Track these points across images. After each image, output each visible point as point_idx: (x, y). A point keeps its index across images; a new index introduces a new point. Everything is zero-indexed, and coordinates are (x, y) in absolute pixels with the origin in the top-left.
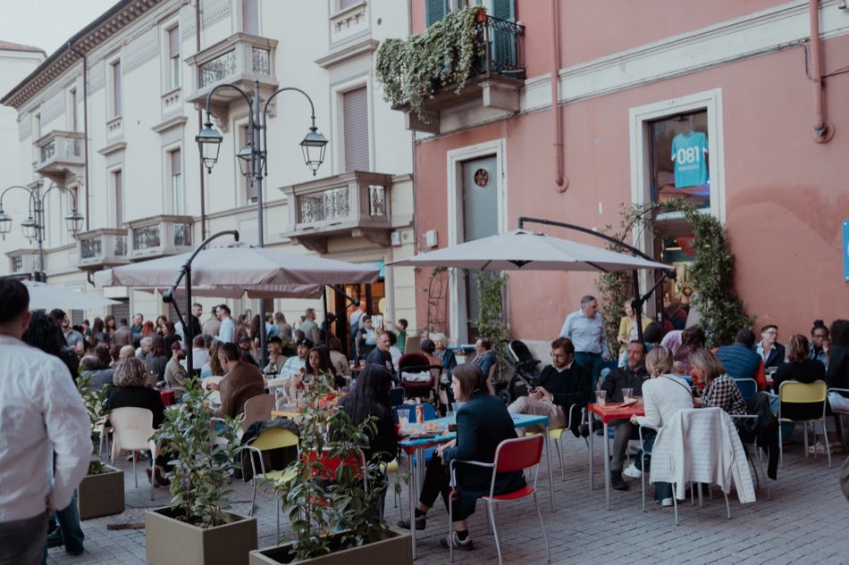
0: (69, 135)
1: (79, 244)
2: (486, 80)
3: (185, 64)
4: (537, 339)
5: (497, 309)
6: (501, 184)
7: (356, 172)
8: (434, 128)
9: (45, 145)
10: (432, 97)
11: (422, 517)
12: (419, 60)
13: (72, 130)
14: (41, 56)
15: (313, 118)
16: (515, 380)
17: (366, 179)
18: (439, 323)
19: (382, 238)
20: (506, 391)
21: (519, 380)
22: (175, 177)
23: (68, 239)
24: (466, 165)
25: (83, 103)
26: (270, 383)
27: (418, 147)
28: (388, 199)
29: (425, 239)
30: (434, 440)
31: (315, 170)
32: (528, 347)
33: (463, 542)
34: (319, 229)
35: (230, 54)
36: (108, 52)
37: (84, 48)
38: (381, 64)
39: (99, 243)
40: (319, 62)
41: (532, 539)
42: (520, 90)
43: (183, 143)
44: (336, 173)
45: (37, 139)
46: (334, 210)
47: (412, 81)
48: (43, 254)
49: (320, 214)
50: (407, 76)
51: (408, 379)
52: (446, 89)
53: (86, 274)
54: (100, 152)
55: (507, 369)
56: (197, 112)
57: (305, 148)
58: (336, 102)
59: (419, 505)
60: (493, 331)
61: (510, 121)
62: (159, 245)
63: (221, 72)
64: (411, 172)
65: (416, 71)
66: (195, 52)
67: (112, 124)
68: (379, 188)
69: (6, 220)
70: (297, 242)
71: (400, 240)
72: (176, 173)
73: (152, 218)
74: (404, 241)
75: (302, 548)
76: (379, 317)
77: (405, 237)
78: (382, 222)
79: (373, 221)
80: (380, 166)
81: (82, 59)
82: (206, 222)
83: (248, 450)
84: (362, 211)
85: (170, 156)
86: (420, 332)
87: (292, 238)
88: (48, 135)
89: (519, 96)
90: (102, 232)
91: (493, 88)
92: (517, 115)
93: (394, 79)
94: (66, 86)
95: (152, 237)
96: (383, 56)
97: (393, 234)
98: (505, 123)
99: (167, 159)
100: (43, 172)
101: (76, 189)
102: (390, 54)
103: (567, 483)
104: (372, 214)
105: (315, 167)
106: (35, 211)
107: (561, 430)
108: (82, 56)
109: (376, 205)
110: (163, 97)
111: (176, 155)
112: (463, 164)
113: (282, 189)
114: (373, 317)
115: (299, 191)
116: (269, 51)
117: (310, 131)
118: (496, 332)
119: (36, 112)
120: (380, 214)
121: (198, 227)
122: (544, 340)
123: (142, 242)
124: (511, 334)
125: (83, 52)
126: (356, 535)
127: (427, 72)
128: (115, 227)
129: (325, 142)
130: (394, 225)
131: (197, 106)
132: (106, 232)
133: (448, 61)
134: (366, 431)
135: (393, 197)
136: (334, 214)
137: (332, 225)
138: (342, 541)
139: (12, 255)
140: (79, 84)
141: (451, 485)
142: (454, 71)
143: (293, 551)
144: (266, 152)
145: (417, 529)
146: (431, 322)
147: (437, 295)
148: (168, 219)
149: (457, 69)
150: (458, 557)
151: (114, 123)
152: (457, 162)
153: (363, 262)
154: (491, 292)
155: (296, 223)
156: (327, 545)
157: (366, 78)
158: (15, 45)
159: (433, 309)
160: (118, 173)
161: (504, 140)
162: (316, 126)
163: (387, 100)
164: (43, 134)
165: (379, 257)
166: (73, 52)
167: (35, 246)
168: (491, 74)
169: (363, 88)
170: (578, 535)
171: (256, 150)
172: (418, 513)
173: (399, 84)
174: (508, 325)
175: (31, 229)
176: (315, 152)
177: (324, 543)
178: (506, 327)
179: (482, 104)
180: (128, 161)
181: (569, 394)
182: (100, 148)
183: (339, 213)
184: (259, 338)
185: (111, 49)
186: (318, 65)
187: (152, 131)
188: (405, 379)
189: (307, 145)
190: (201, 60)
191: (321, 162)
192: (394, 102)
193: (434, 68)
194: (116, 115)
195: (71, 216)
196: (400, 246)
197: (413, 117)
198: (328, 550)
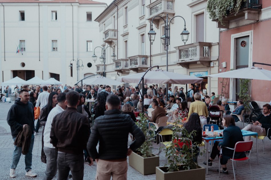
0: (113, 30)
1: (115, 63)
2: (246, 10)
3: (146, 8)
4: (261, 101)
5: (247, 90)
6: (251, 46)
7: (199, 42)
8: (227, 27)
9: (106, 33)
10: (226, 17)
11: (211, 162)
12: (222, 4)
13: (114, 29)
14: (105, 5)
15: (185, 25)
16: (252, 115)
17: (202, 44)
18: (226, 93)
19: (207, 64)
20: (248, 118)
21: (253, 115)
22: (142, 43)
23: (112, 62)
24: (238, 40)
25: (117, 20)
26: (168, 111)
27: (221, 33)
28: (210, 51)
29: (222, 65)
30: (216, 138)
31: (185, 43)
32: (258, 104)
33: (225, 171)
34: (186, 61)
35: (160, 4)
36: (124, 4)
37: (117, 3)
38: (209, 6)
39: (120, 63)
40: (188, 5)
41: (248, 173)
42: (259, 13)
43: (145, 32)
44: (193, 43)
45: (104, 31)
46: (192, 55)
47: (219, 11)
48: (105, 66)
49: (187, 56)
50: (218, 10)
51: (212, 114)
52: (232, 14)
53: (117, 72)
54: (121, 35)
55: (249, 111)
56: (150, 23)
57: (182, 35)
58: (194, 18)
59: (210, 158)
60: (245, 97)
61: (255, 24)
62: (137, 64)
63: (157, 10)
64: (218, 42)
65: (221, 8)
66: (149, 4)
67: (125, 27)
68: (207, 47)
69: (95, 57)
70: (179, 65)
71: (213, 65)
72: (143, 42)
73: (135, 56)
74: (215, 65)
75: (171, 168)
76: (206, 90)
77: (215, 64)
78: (207, 59)
79: (204, 59)
80: (208, 40)
81: (117, 7)
82: (152, 57)
83: (158, 135)
84: (201, 55)
85: (141, 36)
86: (219, 96)
87: (178, 63)
88: (107, 30)
89: (259, 15)
90: (121, 60)
91: (248, 13)
92: (258, 22)
93: (213, 11)
94: (112, 15)
95: (135, 62)
96: (210, 3)
97: (211, 63)
98: (253, 25)
99: (140, 37)
100: (106, 42)
101: (114, 46)
102: (212, 2)
103: (265, 154)
104: (204, 56)
105: (185, 41)
106: (103, 54)
107: (264, 137)
108: (117, 6)
109: (206, 53)
110: (140, 18)
111: (143, 36)
112: (237, 39)
113: (175, 47)
114: (203, 90)
115: (180, 48)
116: (172, 2)
117: (184, 30)
118: (246, 98)
119: (104, 23)
120: (207, 56)
121: (149, 59)
122: (264, 101)
123: (133, 63)
124: (252, 99)
125: (117, 5)
126: (188, 166)
127: (225, 8)
128: (125, 58)
129: (189, 33)
130: (211, 60)
131: (150, 21)
132: (123, 60)
133: (232, 4)
134: (192, 135)
135: (211, 50)
136: (191, 56)
137: (190, 60)
138: (183, 167)
139: (97, 66)
140: (116, 14)
141: (220, 153)
142: (234, 7)
143: (168, 169)
144: (170, 37)
145: (209, 165)
146: (223, 93)
147: (226, 84)
148: (140, 56)
149: (236, 7)
150: (221, 176)
151: (125, 26)
152: (235, 38)
153: (201, 72)
154: (245, 84)
155: (179, 59)
156: (178, 169)
157: (204, 10)
158: (99, 2)
159: (224, 89)
160: (126, 41)
161: (252, 31)
162: (186, 28)
163: (210, 18)
164: (106, 30)
165: (206, 70)
166: (114, 5)
167: (103, 63)
168: (248, 8)
169: (203, 13)
170: (265, 174)
171: (166, 36)
172: (209, 161)
173: (215, 12)
174: (251, 96)
175: (102, 59)
176: (185, 37)
177: (178, 168)
178: (250, 96)
179: (244, 18)
180: (129, 38)
181: (268, 124)
182: (121, 34)
183: (193, 56)
184: (166, 95)
185: (125, 3)
186: (188, 6)
187: (136, 29)
188: (211, 114)
189: (183, 35)
190: (151, 6)
191: (187, 40)
192: (213, 19)
193: (227, 7)
194: (126, 24)
195: (113, 55)
196: (213, 67)
197: (219, 24)
198: (179, 170)
